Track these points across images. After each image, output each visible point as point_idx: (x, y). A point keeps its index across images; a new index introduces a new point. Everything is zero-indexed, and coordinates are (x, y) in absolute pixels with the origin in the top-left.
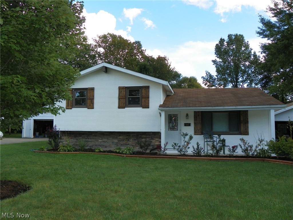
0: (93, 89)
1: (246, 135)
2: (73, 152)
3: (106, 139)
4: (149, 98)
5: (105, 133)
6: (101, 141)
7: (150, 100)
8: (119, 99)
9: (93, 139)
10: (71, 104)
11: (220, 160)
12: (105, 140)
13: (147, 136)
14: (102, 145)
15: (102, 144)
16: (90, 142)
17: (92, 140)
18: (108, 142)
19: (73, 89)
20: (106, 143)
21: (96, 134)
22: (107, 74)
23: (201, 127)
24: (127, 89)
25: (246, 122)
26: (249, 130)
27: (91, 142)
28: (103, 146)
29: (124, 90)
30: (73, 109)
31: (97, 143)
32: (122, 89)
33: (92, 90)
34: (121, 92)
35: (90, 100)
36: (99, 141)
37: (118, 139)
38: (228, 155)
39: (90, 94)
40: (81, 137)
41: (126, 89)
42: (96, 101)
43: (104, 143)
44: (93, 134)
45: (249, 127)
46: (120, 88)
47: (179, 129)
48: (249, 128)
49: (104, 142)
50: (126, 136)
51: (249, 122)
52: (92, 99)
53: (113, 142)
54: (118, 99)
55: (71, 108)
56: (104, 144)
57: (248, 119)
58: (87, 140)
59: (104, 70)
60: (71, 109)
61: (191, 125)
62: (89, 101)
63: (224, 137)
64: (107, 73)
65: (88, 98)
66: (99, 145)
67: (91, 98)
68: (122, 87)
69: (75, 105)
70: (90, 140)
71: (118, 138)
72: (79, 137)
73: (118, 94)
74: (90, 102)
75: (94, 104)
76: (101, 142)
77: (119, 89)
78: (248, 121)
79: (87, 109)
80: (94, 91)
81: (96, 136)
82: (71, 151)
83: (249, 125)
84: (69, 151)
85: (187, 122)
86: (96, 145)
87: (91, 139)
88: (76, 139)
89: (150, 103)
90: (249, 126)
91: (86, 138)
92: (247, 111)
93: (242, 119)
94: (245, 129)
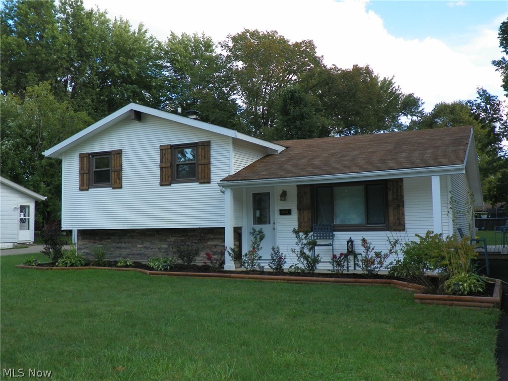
0: (119, 153)
1: (399, 230)
2: (79, 267)
3: (149, 243)
4: (210, 164)
5: (147, 233)
6: (141, 246)
7: (211, 167)
8: (162, 168)
9: (128, 243)
10: (88, 182)
11: (303, 282)
12: (147, 244)
13: (216, 237)
14: (142, 253)
15: (142, 251)
16: (123, 248)
17: (127, 245)
18: (152, 249)
19: (90, 154)
20: (149, 250)
21: (133, 234)
22: (141, 124)
23: (310, 217)
24: (175, 148)
25: (400, 205)
26: (406, 220)
27: (125, 248)
28: (145, 255)
29: (170, 151)
30: (90, 190)
31: (135, 251)
32: (166, 150)
33: (118, 155)
34: (165, 155)
35: (116, 173)
36: (138, 246)
37: (168, 242)
38: (330, 272)
39: (116, 161)
40: (110, 241)
41: (173, 149)
42: (125, 174)
43: (146, 250)
44: (129, 235)
45: (405, 214)
46: (163, 149)
47: (272, 222)
48: (406, 217)
49: (145, 247)
50: (180, 237)
51: (405, 203)
52: (119, 172)
53: (159, 249)
54: (159, 169)
55: (87, 188)
56: (146, 253)
57: (402, 197)
58: (120, 245)
59: (133, 117)
60: (87, 190)
61: (292, 213)
62: (113, 175)
63: (350, 236)
64: (141, 122)
65: (113, 169)
66: (138, 254)
67: (117, 169)
68: (165, 145)
69: (95, 183)
70: (123, 245)
71: (168, 240)
72: (106, 240)
73: (159, 160)
74: (116, 177)
75: (122, 179)
76: (141, 248)
77: (161, 150)
78: (403, 202)
79: (111, 188)
80: (121, 156)
81: (132, 237)
82: (76, 266)
83: (405, 209)
84: (72, 265)
85: (285, 207)
86: (133, 254)
87: (125, 243)
88: (101, 244)
89: (211, 174)
90: (405, 212)
91: (118, 241)
92: (401, 180)
93: (390, 197)
94: (398, 219)
